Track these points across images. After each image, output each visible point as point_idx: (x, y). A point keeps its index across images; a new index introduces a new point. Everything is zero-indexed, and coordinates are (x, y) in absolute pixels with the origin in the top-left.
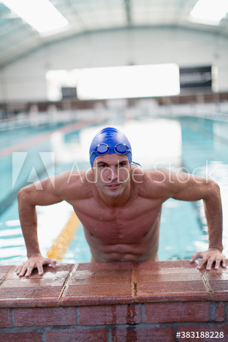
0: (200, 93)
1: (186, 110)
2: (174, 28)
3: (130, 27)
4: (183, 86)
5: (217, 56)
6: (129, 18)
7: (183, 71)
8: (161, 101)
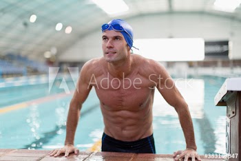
0: (219, 60)
1: (209, 71)
2: (202, 13)
3: (171, 12)
4: (207, 54)
5: (232, 34)
6: (170, 6)
7: (207, 44)
8: (190, 64)
